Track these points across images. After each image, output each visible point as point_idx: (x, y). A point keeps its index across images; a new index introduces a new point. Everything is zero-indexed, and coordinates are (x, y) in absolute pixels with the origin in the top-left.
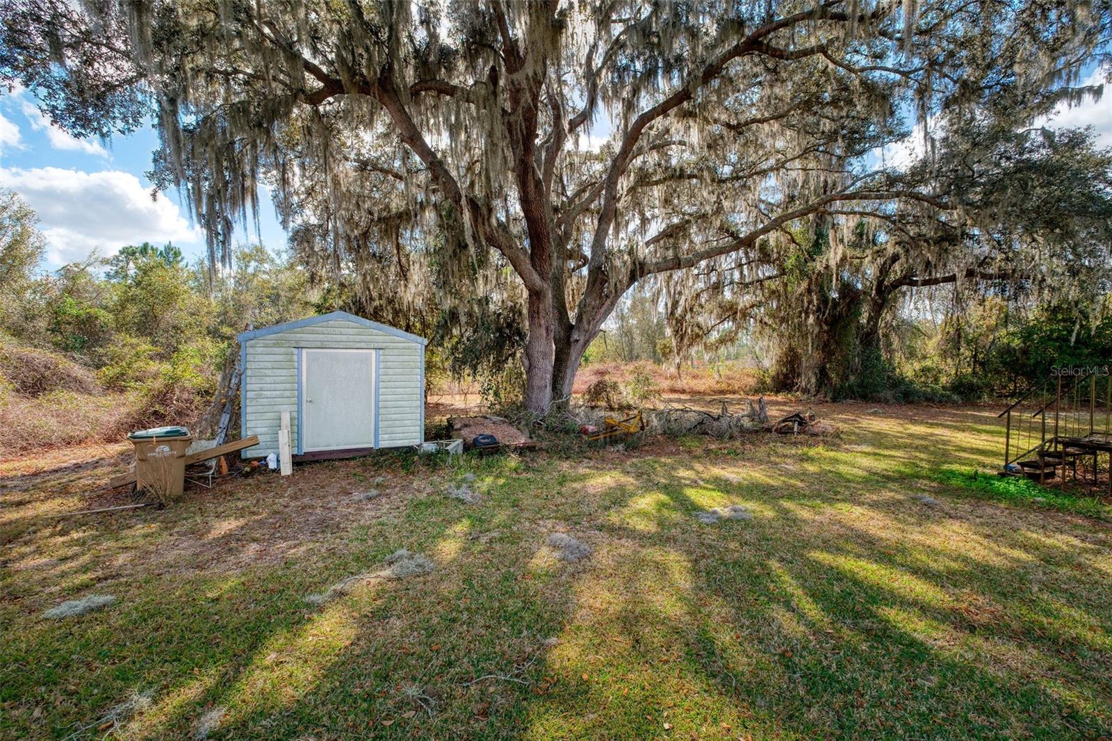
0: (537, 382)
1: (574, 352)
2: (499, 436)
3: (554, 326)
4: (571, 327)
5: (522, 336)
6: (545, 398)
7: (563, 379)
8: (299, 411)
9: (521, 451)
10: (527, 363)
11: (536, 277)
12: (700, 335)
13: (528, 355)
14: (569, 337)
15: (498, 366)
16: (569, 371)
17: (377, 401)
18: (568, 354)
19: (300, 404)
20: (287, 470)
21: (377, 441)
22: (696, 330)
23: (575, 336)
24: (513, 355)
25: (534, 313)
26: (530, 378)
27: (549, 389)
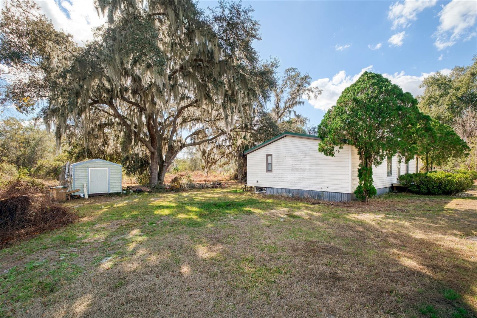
0: (153, 177)
1: (164, 169)
2: (143, 189)
3: (158, 161)
4: (164, 161)
5: (148, 163)
6: (156, 181)
7: (161, 176)
8: (88, 183)
9: (148, 192)
10: (150, 171)
11: (152, 149)
12: (215, 162)
13: (150, 169)
14: (163, 164)
15: (141, 172)
16: (163, 174)
17: (109, 181)
18: (163, 169)
19: (88, 182)
20: (87, 197)
21: (109, 191)
22: (213, 160)
23: (165, 164)
24: (146, 169)
25: (152, 158)
26: (151, 176)
27: (157, 178)
